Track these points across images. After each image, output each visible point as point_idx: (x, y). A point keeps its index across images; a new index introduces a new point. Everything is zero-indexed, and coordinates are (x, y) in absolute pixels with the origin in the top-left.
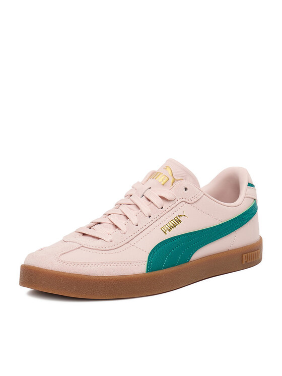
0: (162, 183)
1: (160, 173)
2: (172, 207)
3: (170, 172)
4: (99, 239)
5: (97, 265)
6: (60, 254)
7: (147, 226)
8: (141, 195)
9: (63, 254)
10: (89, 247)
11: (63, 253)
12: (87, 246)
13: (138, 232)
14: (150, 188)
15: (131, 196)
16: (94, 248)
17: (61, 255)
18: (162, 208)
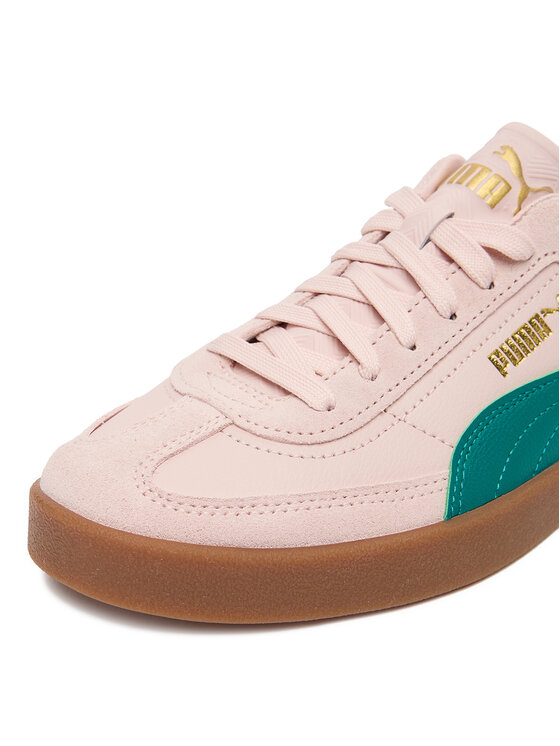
0: (489, 200)
1: (485, 169)
2: (521, 283)
3: (513, 165)
4: (287, 392)
5: (284, 506)
6: (157, 458)
7: (446, 349)
8: (423, 240)
9: (166, 459)
10: (254, 428)
11: (166, 452)
12: (246, 425)
13: (419, 373)
14: (451, 216)
15: (386, 233)
16: (271, 433)
17: (159, 464)
18: (492, 285)
